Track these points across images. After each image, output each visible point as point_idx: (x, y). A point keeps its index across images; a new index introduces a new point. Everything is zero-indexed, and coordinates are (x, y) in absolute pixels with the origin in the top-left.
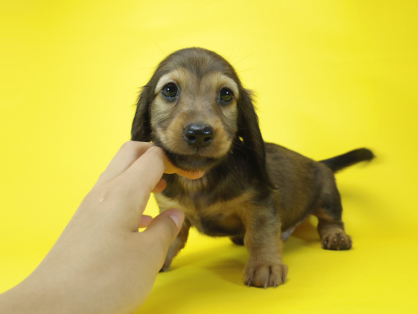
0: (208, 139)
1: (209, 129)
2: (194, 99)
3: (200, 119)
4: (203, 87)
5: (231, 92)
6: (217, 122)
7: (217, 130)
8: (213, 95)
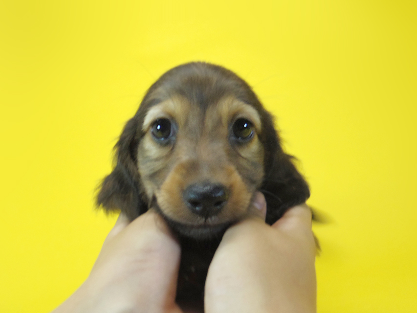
0: (219, 202)
2: (197, 142)
4: (209, 123)
5: (250, 124)
8: (225, 130)
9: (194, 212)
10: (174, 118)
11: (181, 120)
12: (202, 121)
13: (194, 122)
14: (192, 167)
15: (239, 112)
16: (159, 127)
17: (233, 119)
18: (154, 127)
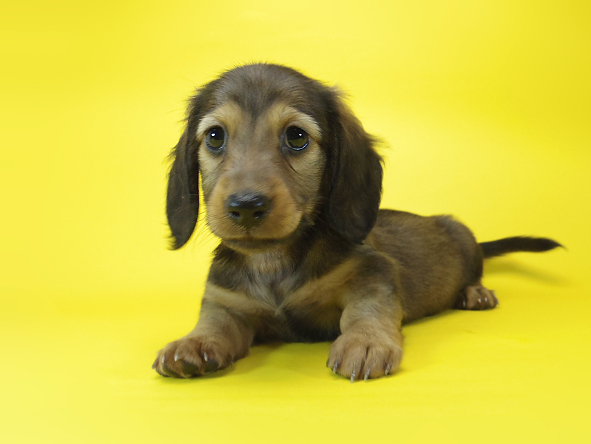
9: (235, 221)
10: (226, 126)
13: (243, 132)
14: (239, 178)
15: (290, 120)
16: (213, 135)
17: (284, 128)
18: (209, 135)
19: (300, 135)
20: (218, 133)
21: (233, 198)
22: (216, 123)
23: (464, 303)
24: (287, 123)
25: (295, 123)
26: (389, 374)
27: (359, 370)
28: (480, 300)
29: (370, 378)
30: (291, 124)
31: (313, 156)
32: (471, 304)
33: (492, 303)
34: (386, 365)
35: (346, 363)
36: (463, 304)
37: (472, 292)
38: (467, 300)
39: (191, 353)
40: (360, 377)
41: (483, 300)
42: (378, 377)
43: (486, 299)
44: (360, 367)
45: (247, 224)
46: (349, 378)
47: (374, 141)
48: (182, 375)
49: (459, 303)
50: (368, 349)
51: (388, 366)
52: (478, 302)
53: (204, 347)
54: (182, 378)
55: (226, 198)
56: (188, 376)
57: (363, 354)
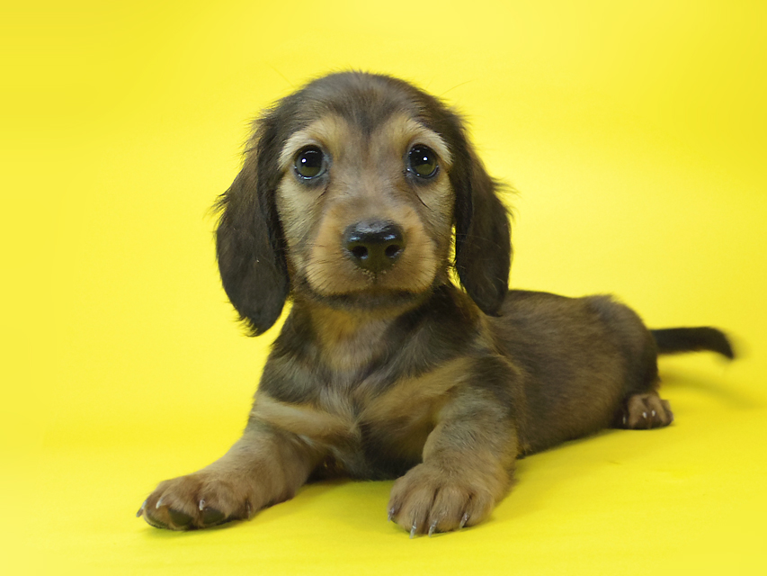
0: (393, 249)
1: (393, 229)
2: (359, 176)
3: (373, 211)
4: (375, 151)
5: (433, 156)
6: (408, 215)
7: (410, 230)
8: (397, 166)
10: (326, 147)
11: (335, 149)
12: (365, 148)
13: (352, 150)
15: (415, 137)
16: (304, 161)
17: (407, 147)
18: (298, 162)
19: (425, 159)
20: (312, 158)
21: (352, 230)
22: (311, 142)
23: (624, 419)
24: (410, 141)
25: (421, 141)
26: (467, 526)
27: (422, 521)
28: (644, 415)
29: (437, 531)
30: (415, 142)
31: (443, 188)
32: (633, 421)
33: (663, 417)
34: (463, 515)
35: (406, 509)
36: (622, 421)
37: (637, 403)
38: (628, 416)
39: (182, 497)
40: (423, 530)
41: (649, 415)
42: (452, 530)
43: (653, 413)
44: (423, 516)
45: (376, 268)
46: (408, 531)
47: (497, 184)
48: (171, 525)
49: (618, 419)
50: (436, 492)
51: (466, 516)
52: (642, 417)
53: (204, 490)
54: (173, 529)
55: (343, 231)
56: (183, 527)
57: (428, 500)
